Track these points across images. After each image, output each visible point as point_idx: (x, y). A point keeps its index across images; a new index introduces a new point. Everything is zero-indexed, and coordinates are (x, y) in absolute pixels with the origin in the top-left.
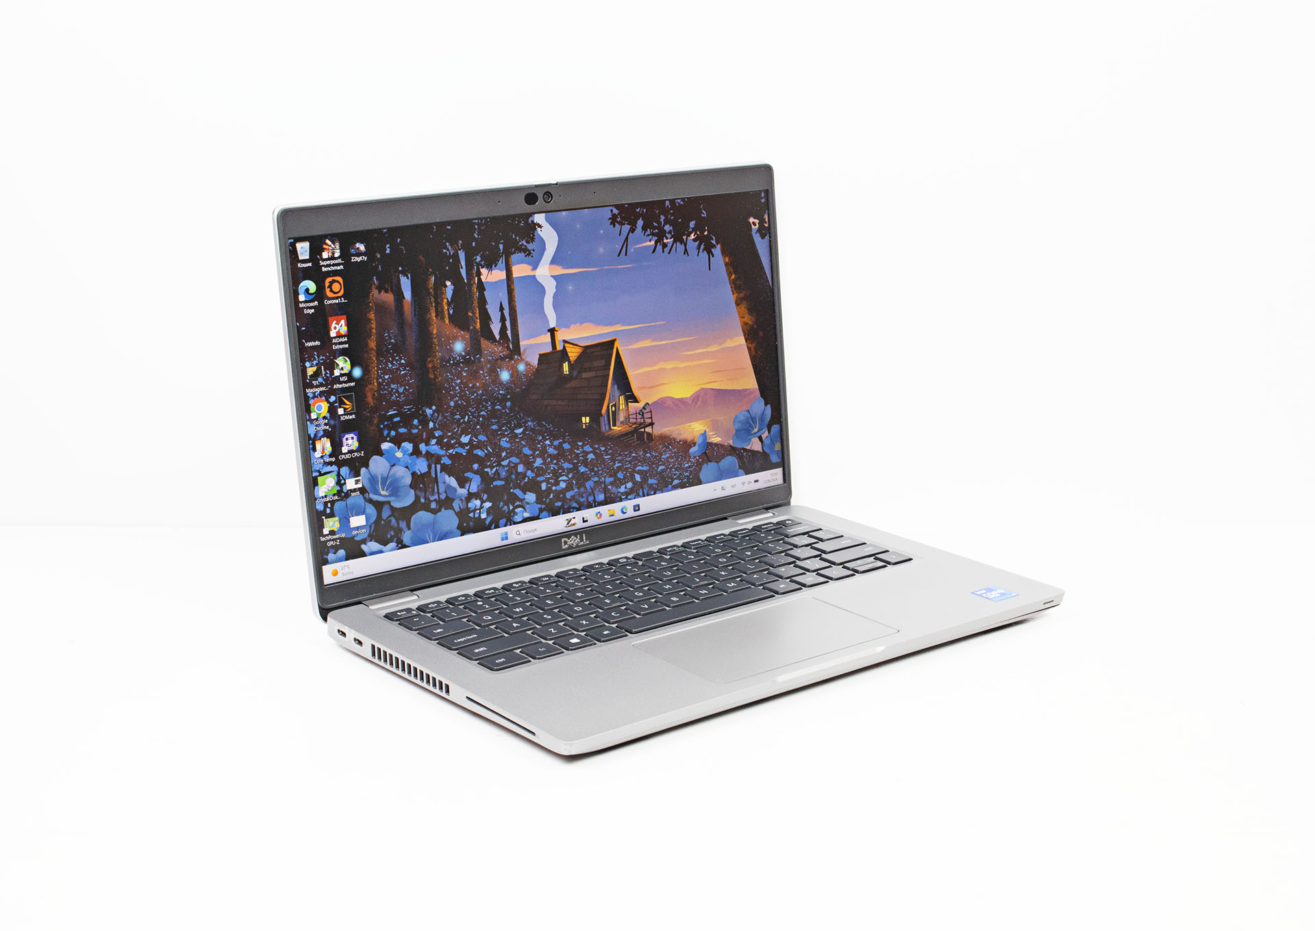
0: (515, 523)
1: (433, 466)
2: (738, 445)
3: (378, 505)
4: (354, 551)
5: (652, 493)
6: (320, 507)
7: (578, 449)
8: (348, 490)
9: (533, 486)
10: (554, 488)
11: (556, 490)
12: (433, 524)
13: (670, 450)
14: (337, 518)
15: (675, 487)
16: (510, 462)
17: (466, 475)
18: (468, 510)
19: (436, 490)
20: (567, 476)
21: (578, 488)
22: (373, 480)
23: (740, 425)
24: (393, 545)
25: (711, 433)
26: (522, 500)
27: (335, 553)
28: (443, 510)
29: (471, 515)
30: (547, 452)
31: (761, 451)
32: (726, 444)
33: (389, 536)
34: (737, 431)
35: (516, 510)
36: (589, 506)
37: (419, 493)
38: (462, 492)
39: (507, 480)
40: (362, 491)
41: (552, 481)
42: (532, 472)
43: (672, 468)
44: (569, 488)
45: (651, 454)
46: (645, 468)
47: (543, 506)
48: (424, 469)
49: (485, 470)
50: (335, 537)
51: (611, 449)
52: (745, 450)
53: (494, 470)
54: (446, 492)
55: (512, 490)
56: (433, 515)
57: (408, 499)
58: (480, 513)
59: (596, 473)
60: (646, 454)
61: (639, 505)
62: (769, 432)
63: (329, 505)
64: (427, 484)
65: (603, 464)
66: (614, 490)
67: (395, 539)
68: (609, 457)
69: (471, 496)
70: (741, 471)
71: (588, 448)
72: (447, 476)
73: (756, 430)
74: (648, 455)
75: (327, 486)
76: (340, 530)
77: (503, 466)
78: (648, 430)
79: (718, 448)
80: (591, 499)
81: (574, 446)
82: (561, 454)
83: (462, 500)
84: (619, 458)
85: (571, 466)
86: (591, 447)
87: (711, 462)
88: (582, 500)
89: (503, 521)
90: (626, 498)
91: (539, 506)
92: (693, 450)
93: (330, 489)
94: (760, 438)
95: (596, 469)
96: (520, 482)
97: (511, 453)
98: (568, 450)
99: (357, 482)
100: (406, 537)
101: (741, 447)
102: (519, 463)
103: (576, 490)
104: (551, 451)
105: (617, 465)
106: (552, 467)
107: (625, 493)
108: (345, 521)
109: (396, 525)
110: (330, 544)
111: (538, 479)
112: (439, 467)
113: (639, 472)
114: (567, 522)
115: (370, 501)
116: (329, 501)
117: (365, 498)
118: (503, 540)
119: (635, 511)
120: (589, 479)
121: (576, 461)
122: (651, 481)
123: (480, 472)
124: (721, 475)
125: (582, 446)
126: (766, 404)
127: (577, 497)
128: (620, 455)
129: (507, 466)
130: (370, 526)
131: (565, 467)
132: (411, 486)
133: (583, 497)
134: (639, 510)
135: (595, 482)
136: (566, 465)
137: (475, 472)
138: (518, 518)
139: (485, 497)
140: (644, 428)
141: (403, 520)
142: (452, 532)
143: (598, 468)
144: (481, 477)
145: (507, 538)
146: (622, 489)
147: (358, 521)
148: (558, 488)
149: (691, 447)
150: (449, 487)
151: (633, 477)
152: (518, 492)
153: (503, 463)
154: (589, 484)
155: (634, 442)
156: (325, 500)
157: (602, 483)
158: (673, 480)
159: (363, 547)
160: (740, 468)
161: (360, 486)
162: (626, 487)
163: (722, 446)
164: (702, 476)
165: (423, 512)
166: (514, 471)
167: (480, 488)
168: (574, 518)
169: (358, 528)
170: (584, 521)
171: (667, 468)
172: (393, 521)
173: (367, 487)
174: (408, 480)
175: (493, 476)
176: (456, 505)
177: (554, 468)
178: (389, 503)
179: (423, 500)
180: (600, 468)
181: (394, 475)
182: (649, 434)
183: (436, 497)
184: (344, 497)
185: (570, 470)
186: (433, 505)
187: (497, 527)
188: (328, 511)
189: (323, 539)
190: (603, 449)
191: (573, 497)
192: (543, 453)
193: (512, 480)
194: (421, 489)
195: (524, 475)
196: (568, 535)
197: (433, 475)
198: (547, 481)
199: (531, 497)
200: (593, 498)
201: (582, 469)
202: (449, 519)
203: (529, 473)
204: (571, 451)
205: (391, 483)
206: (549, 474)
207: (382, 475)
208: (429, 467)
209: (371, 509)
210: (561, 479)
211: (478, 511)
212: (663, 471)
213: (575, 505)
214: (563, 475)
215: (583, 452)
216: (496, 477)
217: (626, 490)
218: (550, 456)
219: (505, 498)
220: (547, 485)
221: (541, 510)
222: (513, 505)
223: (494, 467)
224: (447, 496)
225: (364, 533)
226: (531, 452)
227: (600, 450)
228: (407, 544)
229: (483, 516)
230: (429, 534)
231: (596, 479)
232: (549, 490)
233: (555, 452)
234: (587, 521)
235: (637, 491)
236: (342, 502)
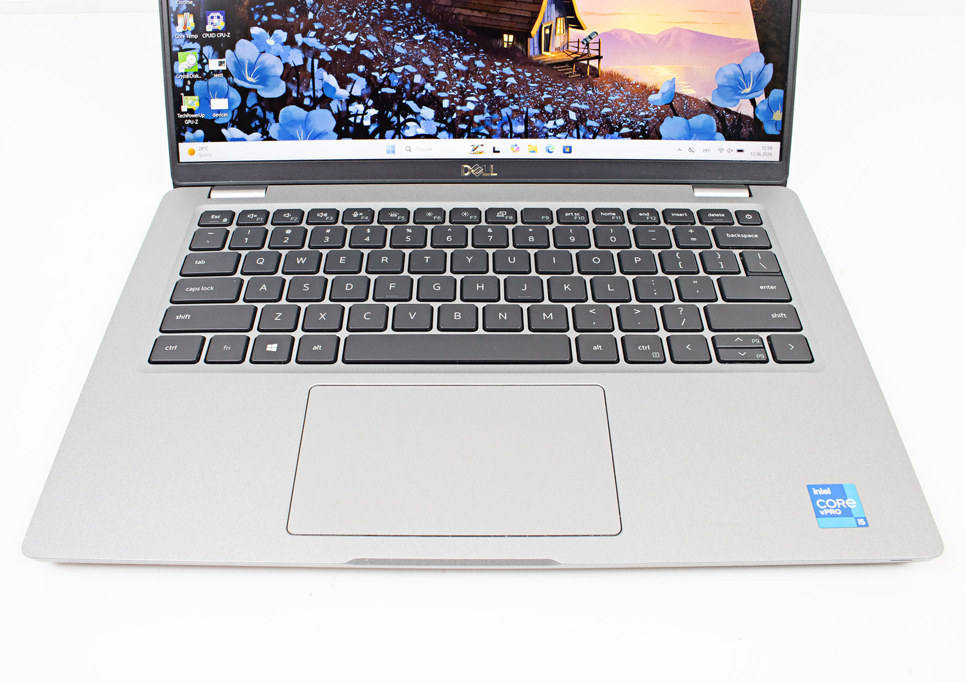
0: (405, 137)
1: (310, 60)
2: (719, 103)
3: (244, 92)
4: (213, 132)
5: (591, 136)
6: (179, 83)
7: (494, 70)
8: (210, 71)
9: (432, 101)
10: (458, 108)
11: (461, 110)
12: (305, 122)
13: (621, 92)
14: (197, 98)
15: (623, 136)
16: (404, 70)
17: (349, 75)
18: (348, 114)
19: (311, 86)
20: (477, 97)
21: (490, 113)
22: (239, 64)
23: (725, 80)
24: (257, 135)
25: (682, 83)
26: (416, 114)
27: (193, 132)
28: (318, 108)
29: (352, 119)
30: (453, 66)
31: (753, 117)
32: (702, 99)
33: (253, 125)
34: (719, 86)
35: (407, 124)
36: (504, 135)
37: (291, 86)
38: (344, 93)
39: (399, 89)
40: (226, 73)
41: (458, 100)
42: (432, 85)
43: (621, 113)
44: (479, 110)
45: (593, 91)
46: (584, 107)
47: (443, 125)
48: (299, 61)
49: (373, 74)
50: (193, 116)
51: (539, 76)
52: (728, 111)
53: (384, 75)
54: (323, 90)
55: (404, 101)
56: (306, 112)
57: (278, 90)
58: (362, 119)
59: (516, 101)
60: (586, 90)
61: (570, 148)
62: (767, 96)
63: (189, 82)
64: (301, 79)
65: (527, 91)
66: (538, 123)
67: (260, 129)
68: (536, 85)
69: (352, 99)
70: (720, 135)
71: (507, 71)
72: (325, 73)
73: (748, 90)
74: (590, 92)
75: (187, 63)
76: (199, 110)
77: (395, 73)
78: (594, 63)
79: (690, 102)
80: (506, 128)
81: (490, 64)
82: (471, 72)
83: (341, 101)
84: (550, 89)
85: (483, 87)
86: (513, 69)
87: (677, 115)
88: (494, 127)
89: (389, 133)
90: (554, 136)
91: (438, 124)
92: (652, 98)
93: (190, 66)
94: (753, 101)
95: (516, 96)
96: (416, 93)
97: (406, 60)
98: (481, 69)
99: (221, 64)
100: (273, 129)
101: (724, 106)
102: (416, 73)
103: (487, 115)
104: (459, 66)
105: (546, 96)
106: (458, 84)
107: (554, 130)
108: (205, 102)
109: (262, 115)
110: (188, 123)
111: (439, 94)
112: (316, 62)
113: (575, 110)
114: (472, 148)
115: (235, 86)
116: (189, 79)
117: (228, 82)
118: (388, 152)
119: (564, 152)
120: (507, 106)
121: (490, 82)
122: (589, 123)
123: (367, 76)
124: (691, 133)
125: (501, 68)
126: (767, 62)
127: (488, 123)
128: (551, 85)
129: (400, 74)
130: (233, 112)
131: (476, 87)
132: (282, 77)
133: (495, 124)
134: (570, 152)
135: (514, 111)
136: (477, 85)
137: (361, 75)
138: (407, 133)
139: (370, 102)
140: (588, 60)
141: (270, 112)
142: (326, 133)
143: (519, 95)
144: (366, 80)
145: (393, 152)
146: (550, 125)
147: (218, 103)
148: (464, 109)
149: (650, 93)
150: (326, 85)
151: (565, 114)
152: (412, 104)
153: (396, 70)
154: (506, 112)
155: (571, 74)
156: (184, 76)
157: (523, 113)
158: (621, 127)
159: (224, 131)
160: (718, 130)
161: (224, 68)
162: (555, 124)
163: (696, 100)
164: (663, 130)
165: (295, 106)
166: (409, 81)
167: (365, 92)
168: (482, 145)
169: (219, 111)
170: (494, 151)
171: (615, 112)
172: (259, 111)
173: (232, 70)
174: (280, 70)
175: (381, 82)
176: (334, 105)
177: (461, 86)
178: (255, 90)
179: (294, 94)
180: (522, 96)
181: (263, 63)
182: (593, 68)
183: (311, 93)
184: (206, 77)
185: (481, 92)
186: (307, 102)
187: (382, 137)
188: (188, 88)
189: (181, 116)
190: (528, 75)
191: (482, 123)
192: (448, 67)
193: (405, 90)
194: (293, 82)
195: (422, 88)
196: (471, 162)
197: (309, 69)
198: (451, 98)
199: (428, 113)
200: (509, 128)
201: (498, 93)
202: (324, 119)
203: (428, 86)
204: (485, 71)
205: (258, 72)
206: (453, 91)
207: (249, 60)
208: (305, 60)
209: (235, 95)
210: (468, 99)
211: (361, 117)
212: (608, 114)
213: (484, 131)
214: (472, 95)
215: (502, 74)
216: (385, 83)
217: (555, 127)
218: (457, 71)
219: (395, 107)
220: (450, 103)
221: (439, 129)
222: (404, 118)
223: (384, 72)
224: (324, 95)
225: (225, 118)
226: (432, 63)
227: (524, 75)
228: (273, 137)
229: (367, 122)
230: (299, 131)
231: (516, 107)
232: (451, 110)
233: (464, 68)
234: (499, 152)
235: (570, 129)
236: (203, 82)
